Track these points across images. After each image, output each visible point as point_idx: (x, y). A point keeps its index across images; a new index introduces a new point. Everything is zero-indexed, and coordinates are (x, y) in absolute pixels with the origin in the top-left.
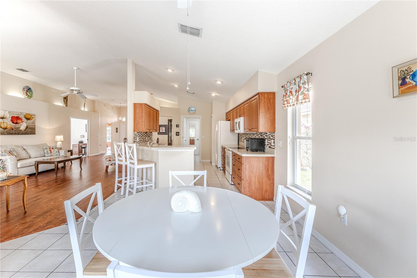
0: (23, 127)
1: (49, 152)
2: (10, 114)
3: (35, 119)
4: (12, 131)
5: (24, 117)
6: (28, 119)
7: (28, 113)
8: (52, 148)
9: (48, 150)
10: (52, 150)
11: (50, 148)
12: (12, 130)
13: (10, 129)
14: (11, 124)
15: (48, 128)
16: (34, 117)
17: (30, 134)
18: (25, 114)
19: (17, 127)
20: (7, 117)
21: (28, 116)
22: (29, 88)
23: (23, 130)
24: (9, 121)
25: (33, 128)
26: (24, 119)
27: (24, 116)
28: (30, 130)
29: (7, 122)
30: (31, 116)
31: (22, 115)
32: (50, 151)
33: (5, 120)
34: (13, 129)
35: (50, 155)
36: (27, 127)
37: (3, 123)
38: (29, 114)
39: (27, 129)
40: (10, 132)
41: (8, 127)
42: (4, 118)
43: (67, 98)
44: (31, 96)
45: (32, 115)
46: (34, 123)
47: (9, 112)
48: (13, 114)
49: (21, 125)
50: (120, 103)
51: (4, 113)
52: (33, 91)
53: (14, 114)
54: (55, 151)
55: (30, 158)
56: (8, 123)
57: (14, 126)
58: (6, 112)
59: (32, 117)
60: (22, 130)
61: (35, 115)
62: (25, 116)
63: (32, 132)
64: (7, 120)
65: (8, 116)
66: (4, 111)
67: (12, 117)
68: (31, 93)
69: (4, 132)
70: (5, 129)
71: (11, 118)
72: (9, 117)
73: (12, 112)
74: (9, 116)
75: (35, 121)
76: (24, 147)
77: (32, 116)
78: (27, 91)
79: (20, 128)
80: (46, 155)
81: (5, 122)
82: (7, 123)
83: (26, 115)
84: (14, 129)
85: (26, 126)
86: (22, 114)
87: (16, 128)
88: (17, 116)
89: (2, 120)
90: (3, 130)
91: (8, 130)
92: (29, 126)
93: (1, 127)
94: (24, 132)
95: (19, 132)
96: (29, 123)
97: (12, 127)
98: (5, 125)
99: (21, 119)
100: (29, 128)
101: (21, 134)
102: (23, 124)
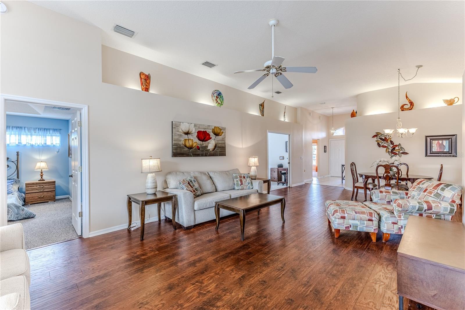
0: (211, 145)
1: (240, 183)
2: (195, 127)
3: (225, 135)
4: (199, 152)
6: (217, 134)
7: (217, 125)
8: (243, 177)
9: (238, 179)
10: (243, 179)
11: (241, 177)
13: (195, 148)
14: (197, 142)
15: (241, 147)
16: (224, 132)
17: (219, 156)
18: (213, 128)
19: (204, 145)
20: (192, 133)
21: (216, 130)
22: (219, 93)
23: (212, 150)
24: (194, 138)
25: (223, 147)
26: (212, 135)
27: (212, 131)
28: (219, 150)
31: (210, 129)
32: (241, 181)
33: (190, 136)
34: (199, 149)
35: (240, 188)
36: (215, 147)
37: (187, 140)
38: (219, 127)
39: (216, 148)
40: (196, 153)
41: (194, 146)
42: (189, 134)
43: (263, 104)
44: (222, 103)
45: (221, 128)
46: (224, 139)
47: (195, 126)
49: (209, 143)
50: (333, 108)
51: (189, 127)
52: (224, 97)
53: (200, 127)
54: (247, 182)
55: (216, 191)
56: (194, 141)
57: (200, 145)
58: (191, 125)
59: (222, 131)
60: (210, 149)
61: (225, 129)
62: (213, 130)
63: (222, 153)
64: (192, 136)
66: (188, 123)
67: (199, 132)
68: (221, 100)
69: (189, 152)
70: (190, 149)
71: (197, 134)
72: (195, 133)
73: (198, 125)
74: (195, 130)
75: (225, 138)
76: (211, 175)
77: (221, 130)
78: (217, 97)
79: (207, 147)
80: (236, 188)
81: (190, 139)
82: (192, 140)
83: (214, 129)
84: (201, 149)
85: (214, 145)
86: (210, 128)
87: (202, 147)
88: (204, 130)
89: (186, 137)
90: (188, 151)
91: (194, 150)
92: (219, 144)
93: (185, 146)
94: (212, 152)
95: (206, 152)
96: (218, 140)
97: (199, 145)
98: (191, 143)
99: (209, 135)
100: (218, 147)
101: (209, 156)
102: (211, 142)
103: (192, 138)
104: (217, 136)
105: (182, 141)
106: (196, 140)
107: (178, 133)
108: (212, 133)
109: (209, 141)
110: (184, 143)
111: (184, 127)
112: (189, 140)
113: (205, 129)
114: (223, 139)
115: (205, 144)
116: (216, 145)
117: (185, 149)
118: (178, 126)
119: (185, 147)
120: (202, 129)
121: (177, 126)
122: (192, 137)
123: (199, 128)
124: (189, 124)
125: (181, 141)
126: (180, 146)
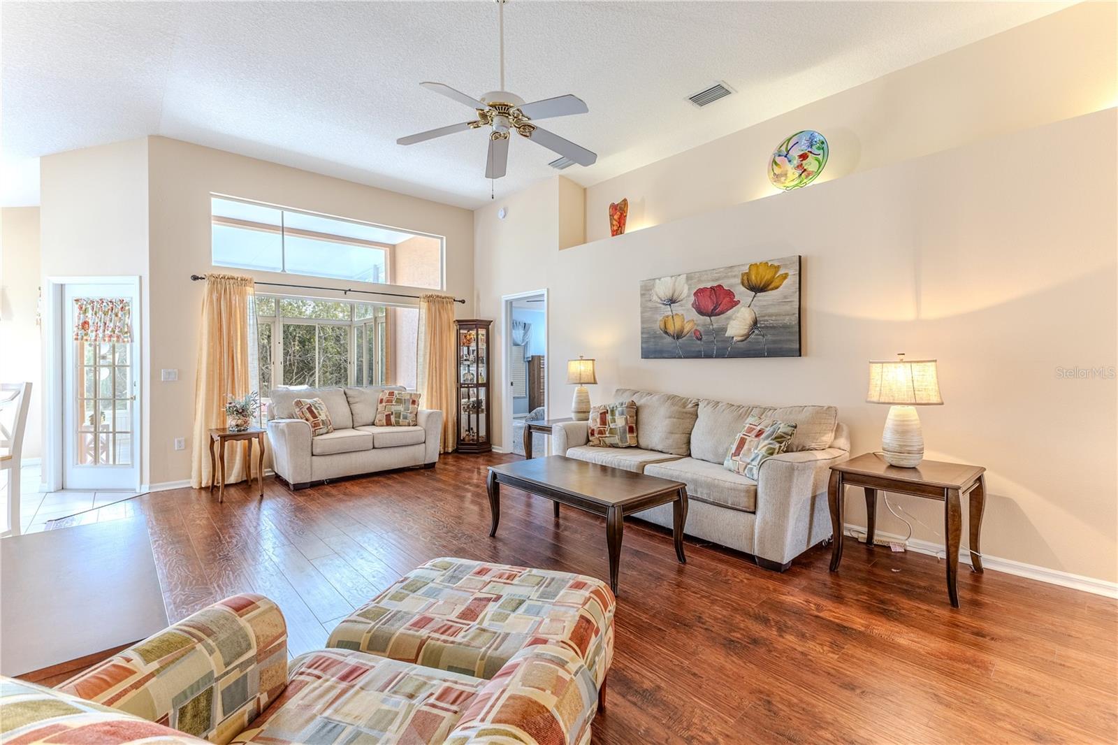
0: (737, 324)
2: (690, 282)
3: (796, 283)
4: (700, 346)
5: (740, 281)
6: (759, 288)
7: (757, 260)
12: (699, 342)
13: (689, 336)
14: (695, 319)
16: (793, 273)
17: (768, 356)
18: (746, 269)
19: (715, 326)
20: (681, 298)
21: (757, 274)
22: (809, 138)
23: (740, 338)
24: (688, 310)
25: (786, 327)
26: (742, 293)
27: (743, 279)
28: (769, 337)
29: (682, 312)
30: (776, 272)
31: (735, 276)
33: (676, 308)
36: (755, 326)
37: (670, 319)
38: (766, 263)
39: (756, 332)
40: (692, 349)
41: (686, 331)
42: (674, 303)
45: (777, 264)
48: (700, 281)
49: (729, 318)
51: (674, 285)
53: (702, 279)
56: (688, 318)
57: (704, 325)
58: (679, 278)
59: (782, 272)
60: (733, 337)
61: (795, 262)
62: (745, 277)
63: (780, 346)
64: (682, 306)
65: (686, 292)
67: (699, 293)
68: (820, 157)
69: (675, 348)
70: (678, 338)
71: (692, 298)
72: (688, 296)
73: (698, 274)
74: (689, 289)
75: (796, 291)
77: (778, 267)
78: (802, 155)
79: (724, 330)
81: (676, 314)
82: (682, 315)
83: (748, 274)
84: (704, 338)
85: (749, 322)
86: (734, 274)
87: (708, 332)
88: (715, 284)
89: (667, 311)
90: (672, 343)
91: (686, 340)
92: (766, 318)
93: (666, 333)
94: (741, 345)
95: (720, 345)
96: (765, 303)
97: (699, 328)
98: (678, 325)
99: (730, 294)
100: (767, 327)
101: (730, 357)
102: (739, 315)
103: (680, 312)
104: (758, 294)
105: (658, 322)
106: (694, 314)
107: (650, 304)
108: (741, 286)
109: (730, 312)
110: (662, 327)
111: (663, 289)
112: (674, 317)
113: (717, 280)
114: (785, 297)
115: (717, 322)
116: (755, 322)
117: (665, 341)
118: (651, 290)
119: (665, 335)
120: (708, 281)
121: (648, 290)
122: (680, 308)
123: (698, 281)
124: (673, 278)
125: (656, 321)
126: (655, 332)
